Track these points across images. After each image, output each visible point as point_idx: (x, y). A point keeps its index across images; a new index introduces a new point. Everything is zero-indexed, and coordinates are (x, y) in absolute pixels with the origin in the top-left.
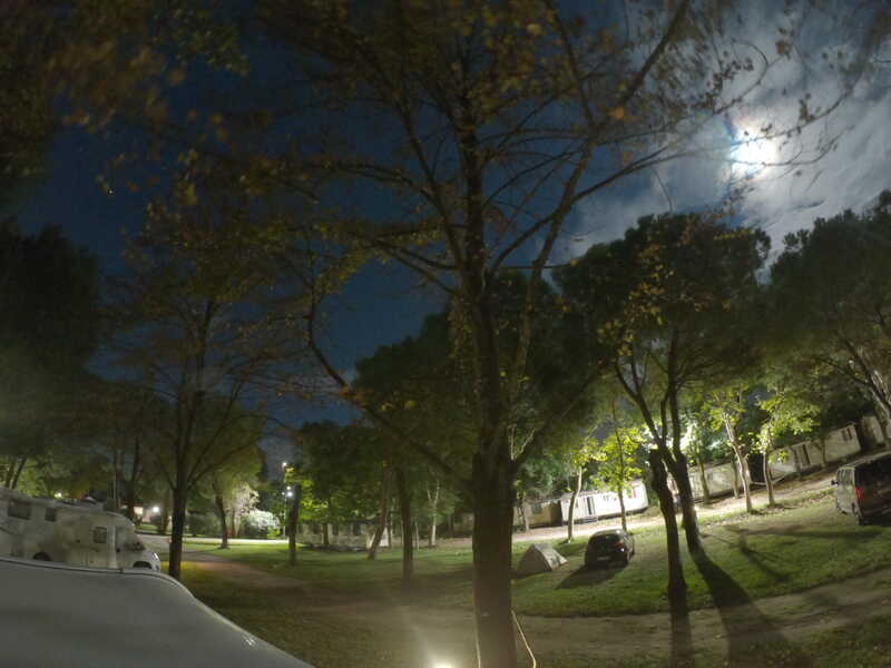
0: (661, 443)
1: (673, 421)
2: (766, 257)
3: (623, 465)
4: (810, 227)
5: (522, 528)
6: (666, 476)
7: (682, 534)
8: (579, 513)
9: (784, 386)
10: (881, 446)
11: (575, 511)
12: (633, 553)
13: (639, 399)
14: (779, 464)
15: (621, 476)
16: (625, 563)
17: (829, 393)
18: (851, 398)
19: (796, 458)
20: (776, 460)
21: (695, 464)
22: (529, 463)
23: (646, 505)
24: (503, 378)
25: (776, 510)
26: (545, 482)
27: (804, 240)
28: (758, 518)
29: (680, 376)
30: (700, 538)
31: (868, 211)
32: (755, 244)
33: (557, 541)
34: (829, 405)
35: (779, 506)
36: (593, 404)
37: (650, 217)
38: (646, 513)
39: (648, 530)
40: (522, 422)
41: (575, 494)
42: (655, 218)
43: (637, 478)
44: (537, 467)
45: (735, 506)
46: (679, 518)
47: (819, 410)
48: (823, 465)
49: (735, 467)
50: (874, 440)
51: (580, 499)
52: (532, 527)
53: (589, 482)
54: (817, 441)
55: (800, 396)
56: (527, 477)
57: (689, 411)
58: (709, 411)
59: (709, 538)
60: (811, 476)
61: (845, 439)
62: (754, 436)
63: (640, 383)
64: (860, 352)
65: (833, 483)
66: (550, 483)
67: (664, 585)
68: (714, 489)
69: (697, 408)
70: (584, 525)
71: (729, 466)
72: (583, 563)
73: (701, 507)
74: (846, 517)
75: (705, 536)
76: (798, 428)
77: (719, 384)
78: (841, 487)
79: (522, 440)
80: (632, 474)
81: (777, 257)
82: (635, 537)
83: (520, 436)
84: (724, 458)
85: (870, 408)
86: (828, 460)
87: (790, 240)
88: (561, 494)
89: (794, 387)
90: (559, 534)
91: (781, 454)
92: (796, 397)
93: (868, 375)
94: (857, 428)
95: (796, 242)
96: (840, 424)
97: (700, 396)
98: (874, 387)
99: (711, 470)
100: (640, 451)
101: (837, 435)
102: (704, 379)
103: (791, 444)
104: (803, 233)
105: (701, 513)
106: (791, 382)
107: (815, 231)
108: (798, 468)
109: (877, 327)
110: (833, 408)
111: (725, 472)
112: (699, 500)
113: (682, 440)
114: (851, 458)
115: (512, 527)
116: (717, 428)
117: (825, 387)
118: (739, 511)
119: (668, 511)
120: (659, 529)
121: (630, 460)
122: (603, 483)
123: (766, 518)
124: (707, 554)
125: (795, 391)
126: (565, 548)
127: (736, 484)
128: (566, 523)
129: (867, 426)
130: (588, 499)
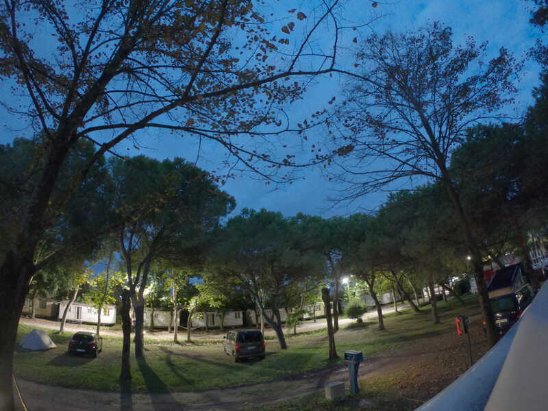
0: (133, 288)
1: (143, 277)
2: (229, 213)
3: (106, 293)
4: (258, 211)
5: (29, 315)
6: (130, 308)
7: (133, 346)
8: (71, 315)
9: (212, 280)
10: (255, 326)
11: (68, 313)
12: (100, 351)
13: (128, 256)
14: (197, 320)
15: (103, 300)
16: (95, 356)
17: (233, 292)
18: (244, 298)
19: (207, 319)
20: (196, 318)
21: (149, 306)
22: (46, 271)
23: (114, 322)
24: (49, 205)
25: (190, 344)
26: (53, 288)
27: (251, 215)
28: (180, 347)
29: (156, 252)
30: (144, 351)
31: (289, 218)
32: (226, 204)
33: (53, 331)
34: (232, 298)
35: (193, 343)
36: (99, 248)
37: (182, 160)
38: (113, 327)
39: (113, 338)
40: (51, 241)
41: (70, 302)
42: (185, 162)
43: (113, 304)
44: (51, 276)
45: (167, 337)
46: (133, 336)
47: (225, 298)
48: (221, 327)
49: (172, 315)
50: (251, 322)
51: (73, 307)
52: (38, 317)
53: (82, 297)
54: (221, 314)
55: (219, 289)
56: (43, 280)
57: (155, 274)
58: (166, 278)
59: (149, 352)
60: (214, 331)
61: (236, 317)
62: (187, 301)
63: (132, 247)
64: (257, 278)
65: (225, 338)
66: (56, 290)
67: (118, 374)
68: (157, 324)
69: (160, 274)
70: (72, 325)
71: (169, 313)
72: (67, 350)
73: (147, 332)
74: (228, 357)
75: (147, 350)
76: (212, 304)
77: (176, 266)
78: (228, 341)
79: (47, 254)
80: (110, 300)
81: (235, 215)
82: (103, 341)
83: (47, 250)
84: (167, 308)
85: (253, 307)
86: (224, 325)
87: (245, 211)
88: (61, 300)
89: (216, 283)
90: (54, 327)
91: (200, 315)
92: (216, 288)
93: (257, 290)
94: (243, 313)
95: (248, 213)
96: (235, 309)
97: (164, 268)
98: (258, 297)
99: (158, 312)
100: (118, 288)
101: (232, 315)
102: (170, 259)
103: (206, 311)
104: (253, 211)
105: (147, 336)
106: (216, 279)
107: (259, 214)
108: (207, 324)
109: (269, 270)
110: (234, 300)
111: (165, 316)
112: (146, 328)
113: (145, 290)
114: (236, 327)
115: (21, 312)
116: (168, 290)
117: (233, 288)
118: (169, 340)
119: (127, 330)
120: (119, 340)
121: (111, 291)
122: (90, 300)
123: (184, 347)
124: (147, 361)
125: (217, 285)
126: (56, 337)
127: (171, 324)
128: (61, 320)
129: (249, 313)
130: (78, 308)
